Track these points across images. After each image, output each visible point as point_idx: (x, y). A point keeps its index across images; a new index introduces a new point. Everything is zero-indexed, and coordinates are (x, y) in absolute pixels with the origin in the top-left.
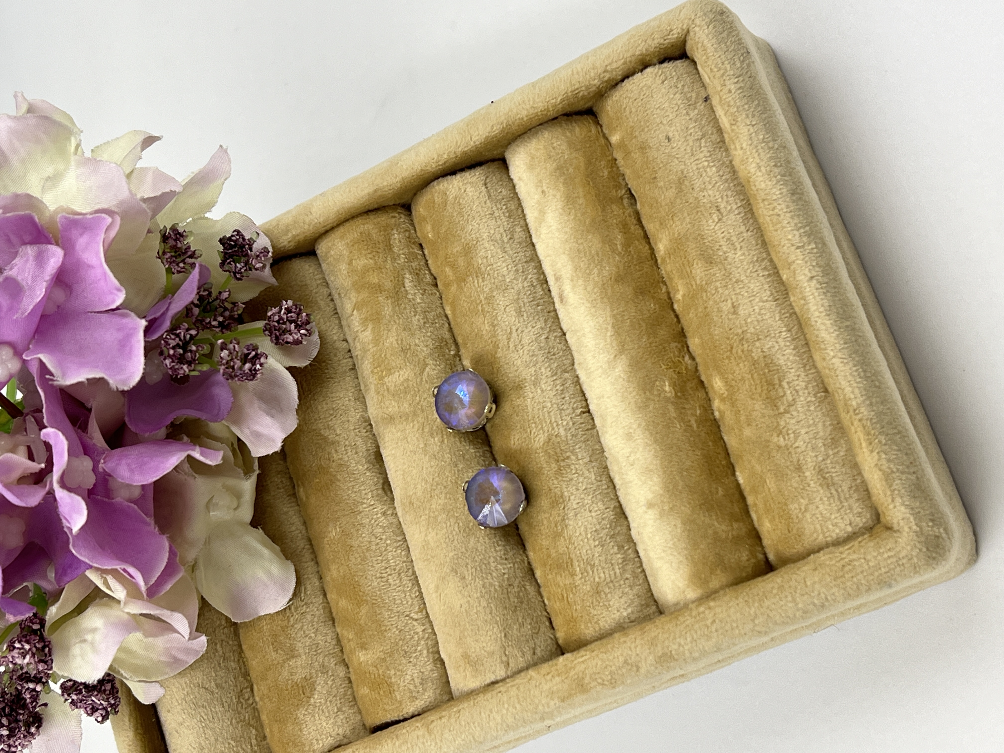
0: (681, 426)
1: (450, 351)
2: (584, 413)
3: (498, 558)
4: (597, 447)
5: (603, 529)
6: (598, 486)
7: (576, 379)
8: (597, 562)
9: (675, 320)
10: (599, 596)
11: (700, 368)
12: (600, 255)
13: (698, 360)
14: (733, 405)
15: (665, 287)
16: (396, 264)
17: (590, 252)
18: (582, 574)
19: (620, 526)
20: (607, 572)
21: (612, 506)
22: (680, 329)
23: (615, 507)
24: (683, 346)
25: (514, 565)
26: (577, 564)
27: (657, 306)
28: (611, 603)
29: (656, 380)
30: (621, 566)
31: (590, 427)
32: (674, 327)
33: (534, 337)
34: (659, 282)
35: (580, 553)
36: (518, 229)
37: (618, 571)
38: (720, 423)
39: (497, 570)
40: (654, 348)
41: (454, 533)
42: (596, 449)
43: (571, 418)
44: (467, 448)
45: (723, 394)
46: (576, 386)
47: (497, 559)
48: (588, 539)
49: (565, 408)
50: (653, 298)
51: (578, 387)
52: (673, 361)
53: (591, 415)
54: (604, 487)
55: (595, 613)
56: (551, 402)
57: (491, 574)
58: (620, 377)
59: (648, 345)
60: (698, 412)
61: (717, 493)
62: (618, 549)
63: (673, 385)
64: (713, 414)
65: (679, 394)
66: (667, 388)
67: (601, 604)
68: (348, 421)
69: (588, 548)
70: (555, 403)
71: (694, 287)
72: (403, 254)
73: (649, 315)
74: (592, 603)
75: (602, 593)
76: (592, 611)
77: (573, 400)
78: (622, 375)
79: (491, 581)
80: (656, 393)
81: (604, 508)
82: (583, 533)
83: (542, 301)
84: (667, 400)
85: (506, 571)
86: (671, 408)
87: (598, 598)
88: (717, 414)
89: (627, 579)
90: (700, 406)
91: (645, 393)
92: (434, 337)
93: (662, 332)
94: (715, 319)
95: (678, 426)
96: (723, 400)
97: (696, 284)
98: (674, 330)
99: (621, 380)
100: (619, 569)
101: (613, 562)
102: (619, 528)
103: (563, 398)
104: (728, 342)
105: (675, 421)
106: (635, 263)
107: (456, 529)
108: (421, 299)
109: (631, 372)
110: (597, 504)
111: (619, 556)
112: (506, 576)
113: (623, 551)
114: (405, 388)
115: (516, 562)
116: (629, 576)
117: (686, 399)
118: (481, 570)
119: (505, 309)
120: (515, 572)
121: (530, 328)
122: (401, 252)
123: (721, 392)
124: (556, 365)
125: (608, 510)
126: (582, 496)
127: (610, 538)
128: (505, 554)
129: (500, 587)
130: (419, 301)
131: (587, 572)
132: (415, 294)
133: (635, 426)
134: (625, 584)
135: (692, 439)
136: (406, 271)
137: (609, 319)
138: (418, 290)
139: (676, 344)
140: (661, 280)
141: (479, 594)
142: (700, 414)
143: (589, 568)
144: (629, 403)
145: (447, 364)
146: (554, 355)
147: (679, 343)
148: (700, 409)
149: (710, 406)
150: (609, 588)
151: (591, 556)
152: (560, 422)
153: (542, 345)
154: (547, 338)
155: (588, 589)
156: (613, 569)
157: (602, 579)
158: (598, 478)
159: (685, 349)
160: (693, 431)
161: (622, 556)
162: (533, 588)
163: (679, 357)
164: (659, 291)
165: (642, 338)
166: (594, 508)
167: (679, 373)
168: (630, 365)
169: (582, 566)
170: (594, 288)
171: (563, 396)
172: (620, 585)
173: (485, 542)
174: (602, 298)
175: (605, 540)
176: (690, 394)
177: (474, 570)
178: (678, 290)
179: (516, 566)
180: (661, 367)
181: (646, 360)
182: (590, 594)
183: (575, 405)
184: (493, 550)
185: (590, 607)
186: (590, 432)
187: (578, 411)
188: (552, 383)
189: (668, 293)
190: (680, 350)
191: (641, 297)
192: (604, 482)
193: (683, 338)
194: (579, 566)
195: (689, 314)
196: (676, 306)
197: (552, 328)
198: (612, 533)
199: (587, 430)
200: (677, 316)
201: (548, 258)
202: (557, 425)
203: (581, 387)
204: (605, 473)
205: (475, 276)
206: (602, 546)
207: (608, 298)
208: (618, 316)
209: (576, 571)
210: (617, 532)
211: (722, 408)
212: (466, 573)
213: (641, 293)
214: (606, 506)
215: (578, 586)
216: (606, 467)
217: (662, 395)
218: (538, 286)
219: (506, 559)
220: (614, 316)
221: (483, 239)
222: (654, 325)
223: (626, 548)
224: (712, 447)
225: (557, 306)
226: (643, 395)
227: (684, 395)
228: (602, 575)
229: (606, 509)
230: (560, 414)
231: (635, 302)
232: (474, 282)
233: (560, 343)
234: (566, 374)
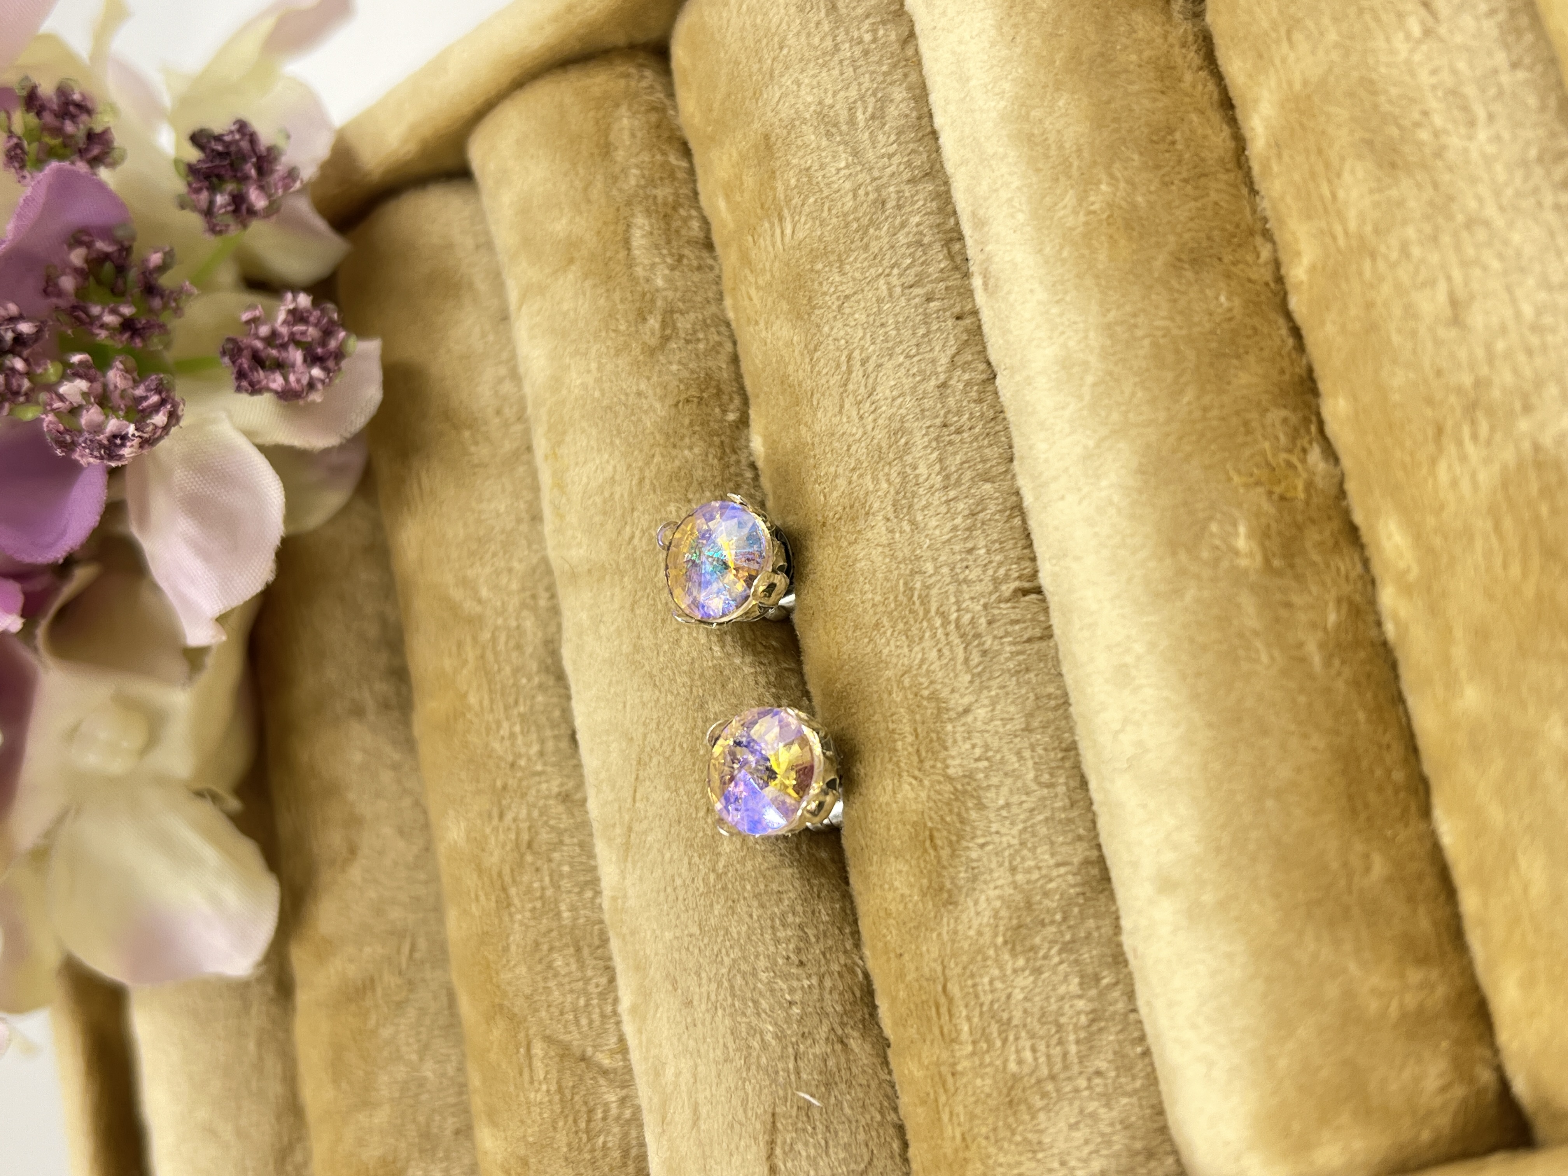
0: (1272, 658)
1: (724, 412)
2: (1025, 592)
3: (780, 961)
4: (1051, 689)
5: (1043, 924)
6: (1043, 799)
7: (1014, 498)
8: (1018, 1014)
9: (1290, 342)
10: (1015, 1113)
11: (1351, 486)
12: (1086, 154)
13: (1347, 462)
14: (1434, 610)
15: (1269, 246)
16: (615, 192)
17: (1061, 147)
18: (974, 1043)
19: (1096, 916)
20: (1042, 1047)
21: (1076, 860)
22: (1303, 373)
23: (1086, 862)
24: (1306, 421)
25: (821, 982)
26: (964, 1013)
27: (1237, 302)
28: (1047, 1140)
29: (1211, 518)
30: (1082, 1035)
31: (1038, 632)
32: (1286, 363)
33: (908, 383)
34: (1251, 233)
35: (974, 985)
36: (899, 94)
37: (1073, 1049)
38: (1400, 655)
39: (772, 991)
40: (1215, 423)
41: (679, 882)
42: (1049, 696)
43: (985, 606)
44: (737, 661)
45: (1408, 570)
46: (1010, 517)
47: (775, 963)
48: (996, 948)
49: (972, 576)
50: (1228, 276)
51: (1017, 521)
52: (1268, 464)
53: (1044, 600)
54: (1059, 804)
55: (1002, 1159)
56: (935, 560)
57: (755, 1002)
58: (1111, 503)
59: (1197, 414)
60: (1332, 618)
61: (1368, 869)
62: (1081, 984)
63: (1263, 535)
64: (1379, 624)
65: (1277, 563)
66: (1242, 543)
67: (1018, 1138)
68: (510, 570)
69: (996, 972)
70: (946, 564)
71: (1341, 242)
72: (637, 166)
73: (1208, 326)
74: (995, 1129)
75: (1023, 1107)
76: (992, 1150)
77: (998, 558)
78: (1116, 499)
79: (754, 1021)
80: (1205, 554)
81: (1052, 862)
82: (988, 932)
83: (942, 285)
84: (1238, 577)
85: (797, 997)
86: (1248, 603)
87: (1011, 1120)
88: (1390, 629)
89: (1098, 1073)
90: (1339, 601)
91: (1174, 554)
92: (685, 374)
93: (1244, 378)
94: (1396, 339)
95: (1265, 658)
96: (1406, 589)
97: (1346, 233)
98: (1282, 372)
99: (1112, 511)
100: (1078, 1042)
101: (1063, 1020)
102: (1091, 923)
103: (970, 551)
104: (1429, 412)
105: (1259, 644)
106: (1185, 175)
107: (684, 870)
108: (669, 280)
109: (1140, 492)
110: (1033, 849)
111: (1081, 1004)
112: (796, 1010)
113: (1093, 992)
114: (605, 502)
115: (831, 974)
116: (1103, 1065)
117: (1299, 578)
118: (732, 987)
119: (840, 307)
120: (821, 999)
121: (901, 359)
122: (633, 160)
123: (1402, 565)
124: (958, 458)
125: (1062, 870)
126: (994, 827)
127: (1060, 952)
128: (798, 950)
129: (776, 1037)
130: (660, 282)
131: (989, 1041)
132: (653, 265)
133: (1139, 648)
134: (1089, 1088)
135: (1302, 699)
136: (638, 209)
137: (1092, 334)
138: (663, 256)
139: (1284, 413)
140: (1259, 225)
141: (719, 1052)
142: (1339, 625)
143: (994, 1028)
144: (1130, 580)
145: (710, 446)
146: (958, 432)
147: (1294, 410)
148: (1338, 611)
149: (1372, 602)
150: (1044, 1095)
151: (1003, 998)
152: (954, 616)
153: (927, 403)
154: (944, 385)
155: (987, 1090)
156: (1060, 1042)
157: (1026, 1070)
158: (1046, 777)
159: (1313, 428)
160: (1311, 676)
161: (1090, 1007)
162: (868, 1047)
163: (1290, 451)
164: (1250, 258)
165: (1181, 392)
166: (1023, 859)
167: (1282, 498)
168: (1141, 471)
169: (976, 1020)
170: (1062, 247)
171: (969, 545)
172: (1077, 1090)
173: (751, 916)
174: (1079, 276)
175: (1045, 957)
176: (1314, 564)
177: (714, 986)
178: (1298, 254)
179: (828, 983)
180: (1230, 480)
181: (1188, 458)
182: (992, 1103)
183: (1002, 571)
184: (767, 937)
185: (987, 1138)
186: (1036, 646)
187: (1007, 589)
188: (943, 509)
189: (1277, 264)
190: (1296, 430)
191: (1189, 274)
192: (1061, 789)
193: (1309, 397)
194: (969, 1019)
195: (1322, 323)
196: (1294, 303)
197: (960, 360)
198: (1068, 937)
199: (1029, 640)
200: (1296, 332)
201: (963, 169)
202: (945, 625)
203: (1024, 521)
204: (1068, 764)
205: (776, 222)
206: (1038, 971)
207: (1097, 277)
208: (1119, 329)
209: (959, 1032)
210: (1082, 935)
211: (1403, 613)
212: (694, 989)
213: (1194, 262)
214: (1059, 858)
215: (962, 1074)
216: (1072, 749)
217: (1225, 564)
218: (937, 246)
219: (801, 964)
220: (1108, 329)
221: (804, 121)
222: (1224, 355)
223: (1105, 982)
224: (1363, 727)
225: (980, 298)
226: (1168, 561)
227: (1292, 566)
228: (1028, 1055)
229: (1058, 865)
230: (958, 593)
231: (1171, 289)
232: (773, 236)
233: (980, 401)
234: (988, 486)
